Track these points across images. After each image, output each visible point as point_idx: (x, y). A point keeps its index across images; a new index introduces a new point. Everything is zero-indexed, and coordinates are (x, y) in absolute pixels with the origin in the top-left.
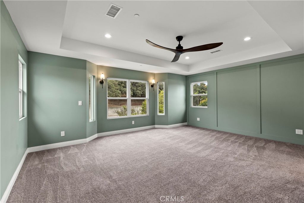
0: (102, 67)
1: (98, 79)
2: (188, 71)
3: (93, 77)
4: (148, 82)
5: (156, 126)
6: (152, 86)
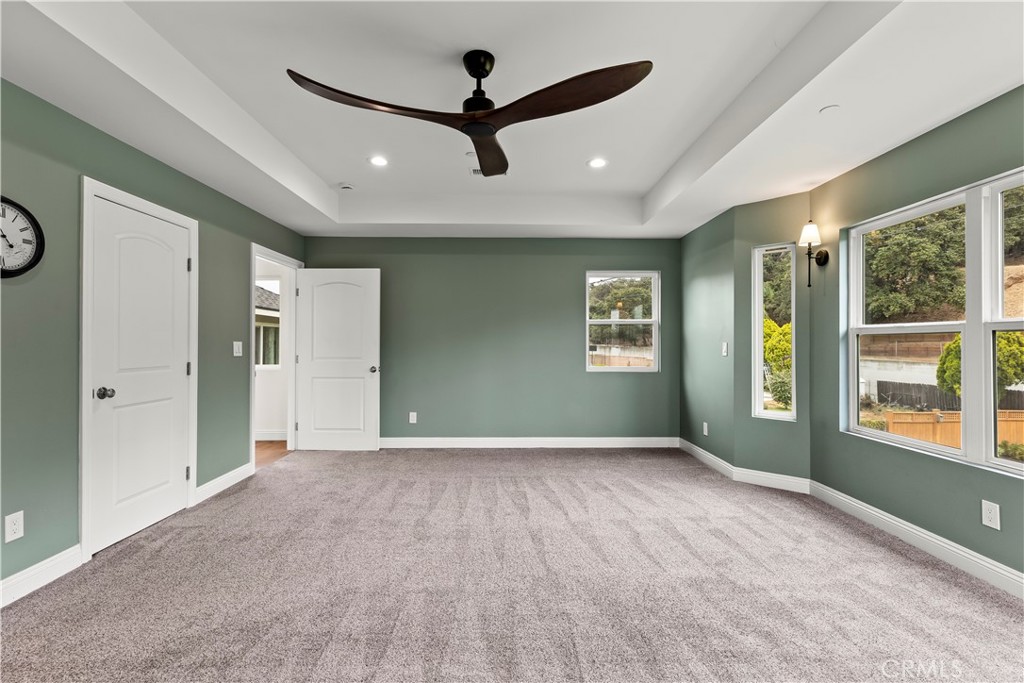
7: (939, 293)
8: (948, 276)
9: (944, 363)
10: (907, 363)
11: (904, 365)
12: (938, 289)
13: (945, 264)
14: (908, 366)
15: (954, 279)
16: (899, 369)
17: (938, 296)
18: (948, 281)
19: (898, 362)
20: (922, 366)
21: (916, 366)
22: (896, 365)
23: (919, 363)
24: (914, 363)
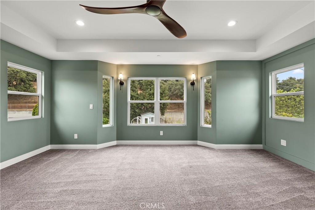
0: (122, 66)
1: (118, 80)
2: (255, 50)
3: (112, 78)
4: (186, 78)
5: (199, 143)
6: (193, 84)
7: (25, 89)
8: (29, 84)
9: (34, 110)
10: (18, 111)
11: (16, 112)
12: (25, 87)
13: (28, 80)
14: (18, 112)
15: (30, 85)
16: (14, 113)
17: (25, 90)
18: (28, 86)
19: (14, 111)
20: (23, 112)
21: (21, 112)
22: (13, 112)
23: (22, 111)
24: (20, 111)
